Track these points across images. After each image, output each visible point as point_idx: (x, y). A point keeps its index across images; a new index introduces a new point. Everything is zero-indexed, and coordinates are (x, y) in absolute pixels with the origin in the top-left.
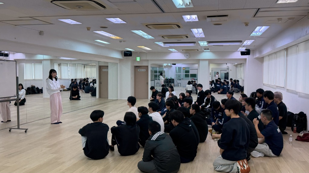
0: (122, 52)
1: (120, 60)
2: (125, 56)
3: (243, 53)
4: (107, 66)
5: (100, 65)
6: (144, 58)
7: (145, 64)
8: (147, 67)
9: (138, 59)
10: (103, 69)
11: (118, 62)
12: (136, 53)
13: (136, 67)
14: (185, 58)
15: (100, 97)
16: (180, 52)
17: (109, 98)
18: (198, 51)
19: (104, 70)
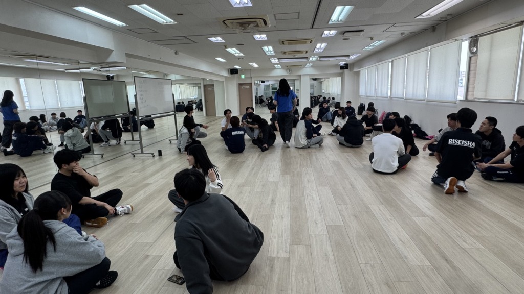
0: (228, 70)
1: (226, 77)
2: (231, 73)
3: (342, 68)
4: (213, 85)
5: (205, 84)
6: (249, 76)
7: (248, 81)
8: (251, 83)
9: (243, 76)
10: (208, 89)
11: (223, 79)
12: (241, 70)
13: (240, 85)
14: (287, 74)
15: (207, 115)
16: (283, 68)
17: (217, 116)
18: (302, 66)
19: (210, 89)
